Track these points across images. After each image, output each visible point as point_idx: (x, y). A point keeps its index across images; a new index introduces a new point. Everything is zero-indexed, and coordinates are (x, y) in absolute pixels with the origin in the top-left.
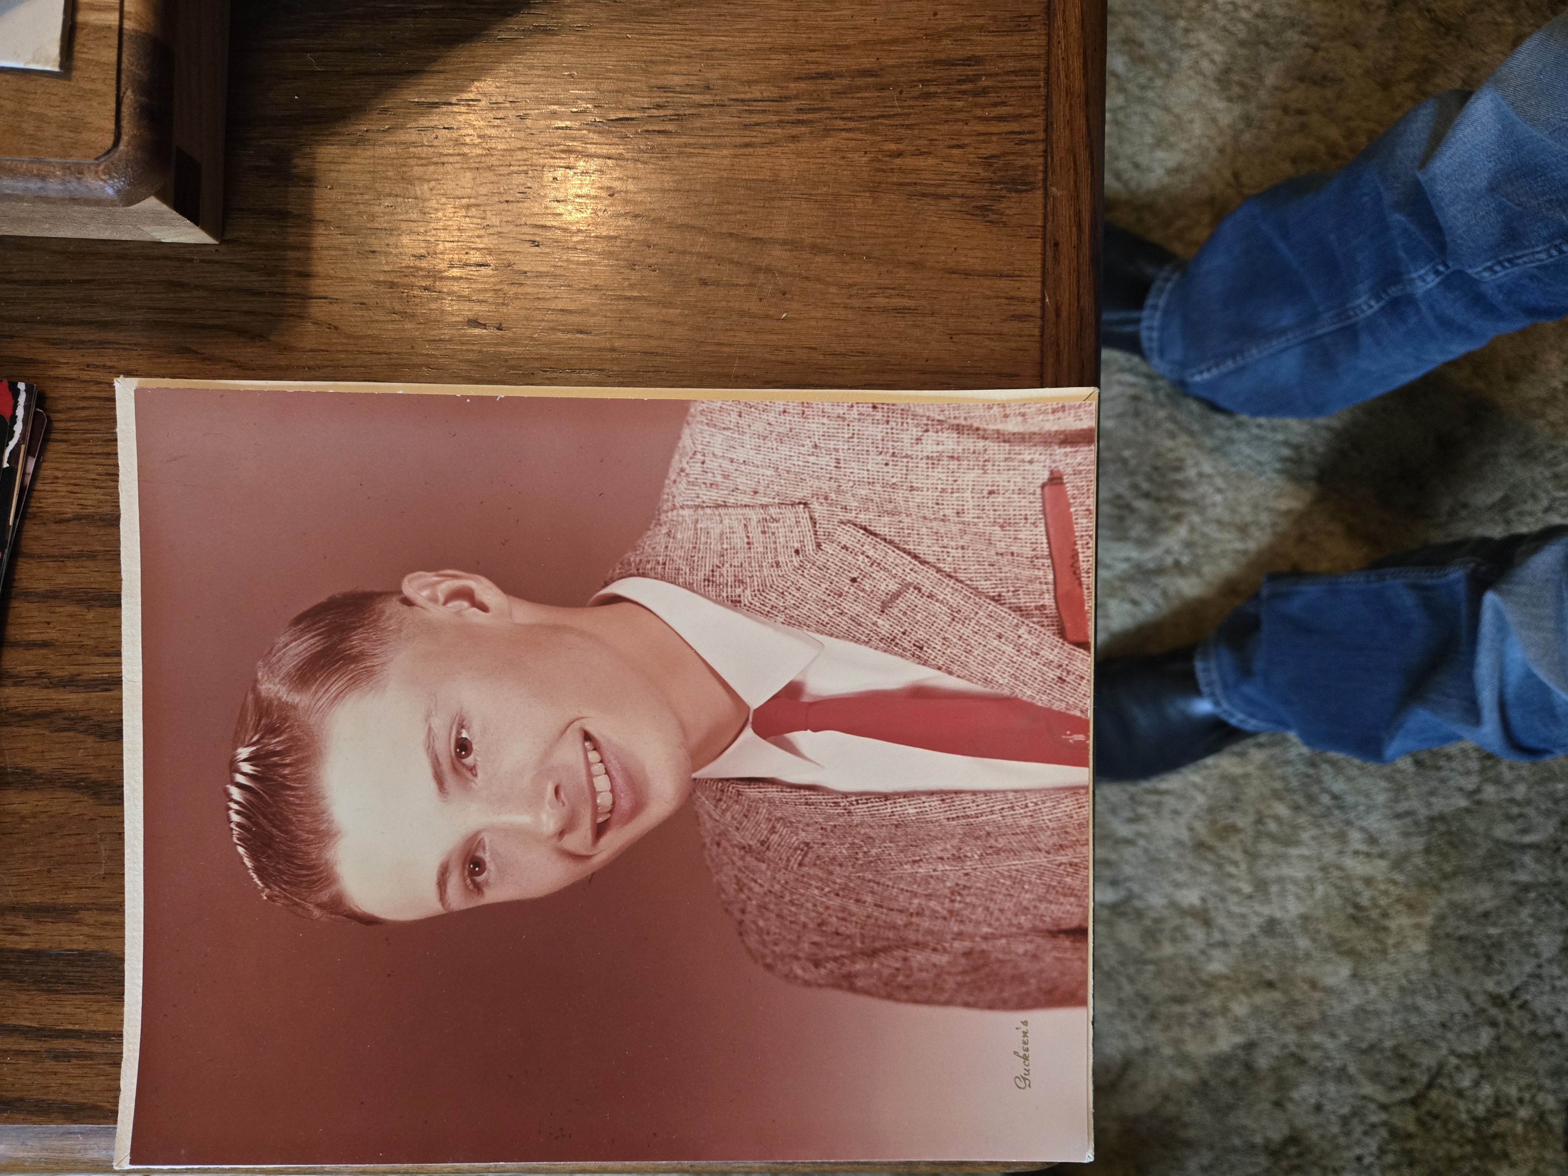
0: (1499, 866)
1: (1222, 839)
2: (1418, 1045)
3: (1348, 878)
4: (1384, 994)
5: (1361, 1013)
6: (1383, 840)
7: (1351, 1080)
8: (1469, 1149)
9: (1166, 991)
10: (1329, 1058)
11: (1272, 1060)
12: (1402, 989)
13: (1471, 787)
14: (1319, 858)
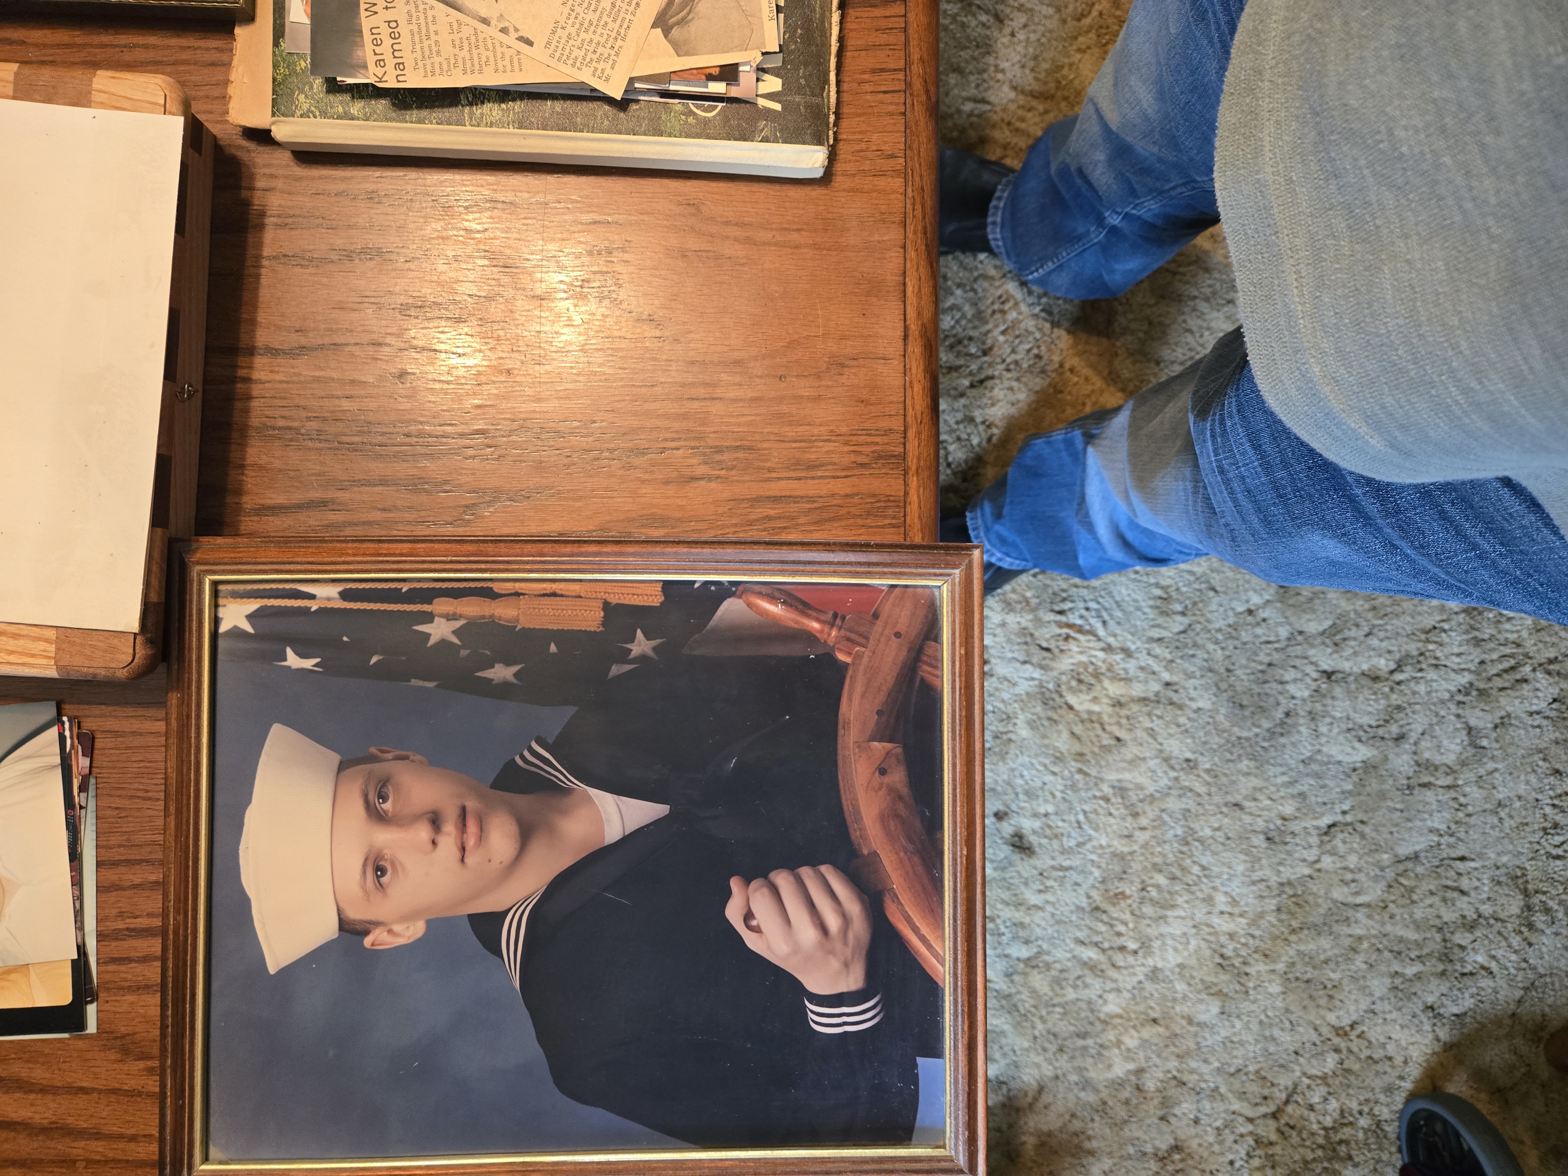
0: (1337, 921)
1: (1114, 905)
2: (1276, 1069)
3: (1216, 934)
4: (1247, 1026)
5: (1229, 1043)
6: (1242, 903)
7: (1223, 1098)
8: (1320, 1153)
9: (1072, 1028)
10: (1206, 1081)
11: (1159, 1084)
12: (1261, 1022)
13: (1313, 858)
14: (1193, 919)
